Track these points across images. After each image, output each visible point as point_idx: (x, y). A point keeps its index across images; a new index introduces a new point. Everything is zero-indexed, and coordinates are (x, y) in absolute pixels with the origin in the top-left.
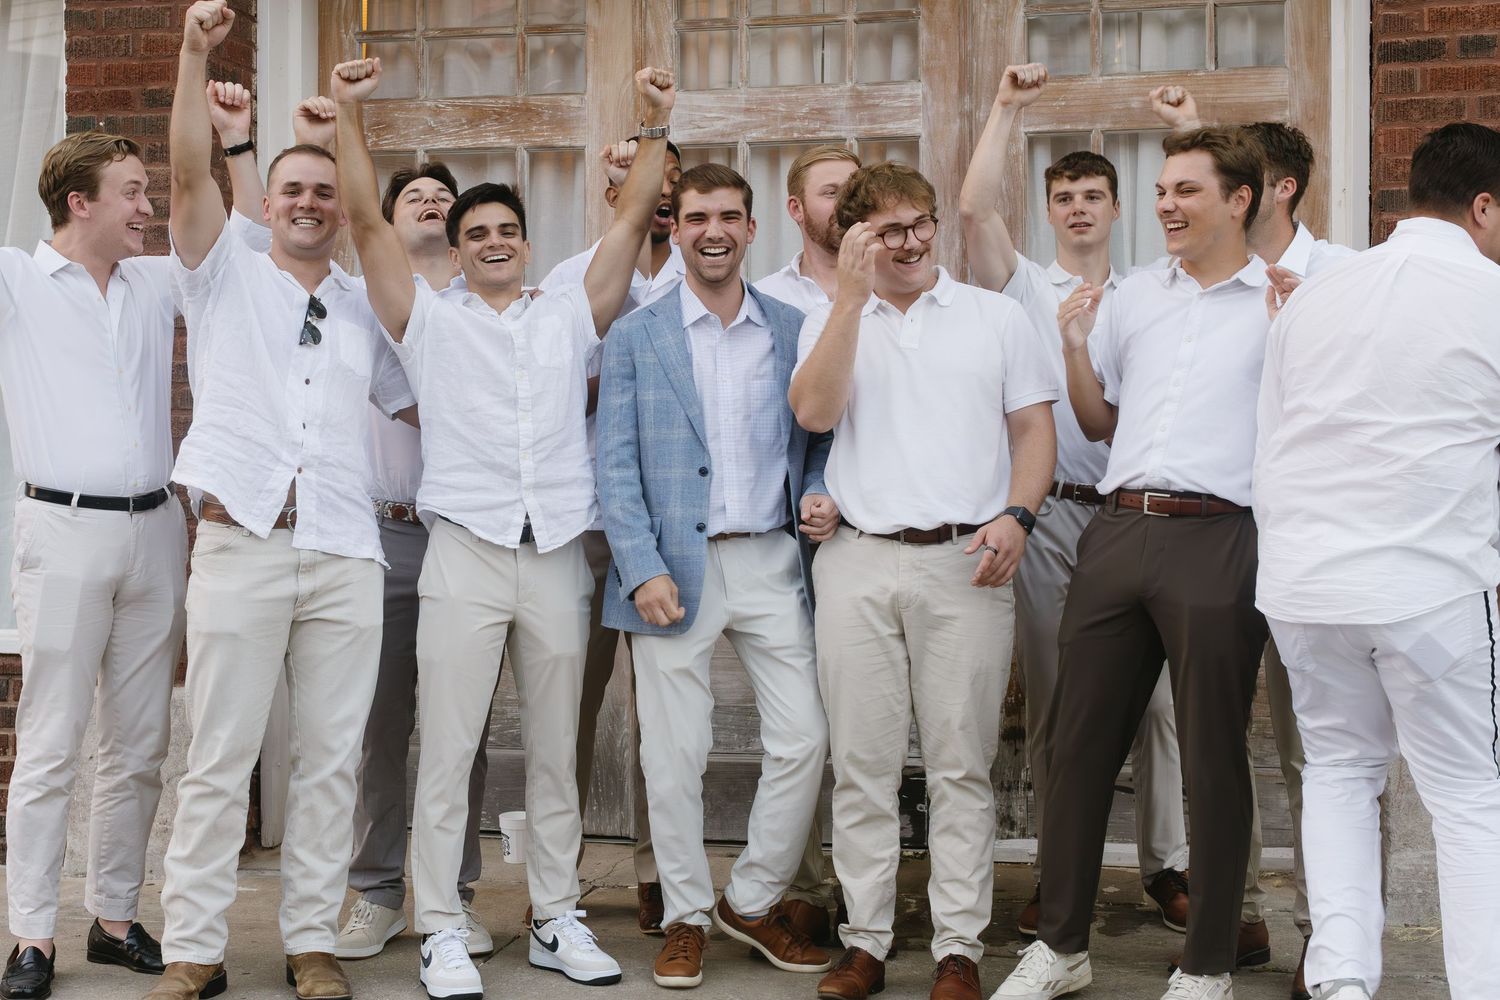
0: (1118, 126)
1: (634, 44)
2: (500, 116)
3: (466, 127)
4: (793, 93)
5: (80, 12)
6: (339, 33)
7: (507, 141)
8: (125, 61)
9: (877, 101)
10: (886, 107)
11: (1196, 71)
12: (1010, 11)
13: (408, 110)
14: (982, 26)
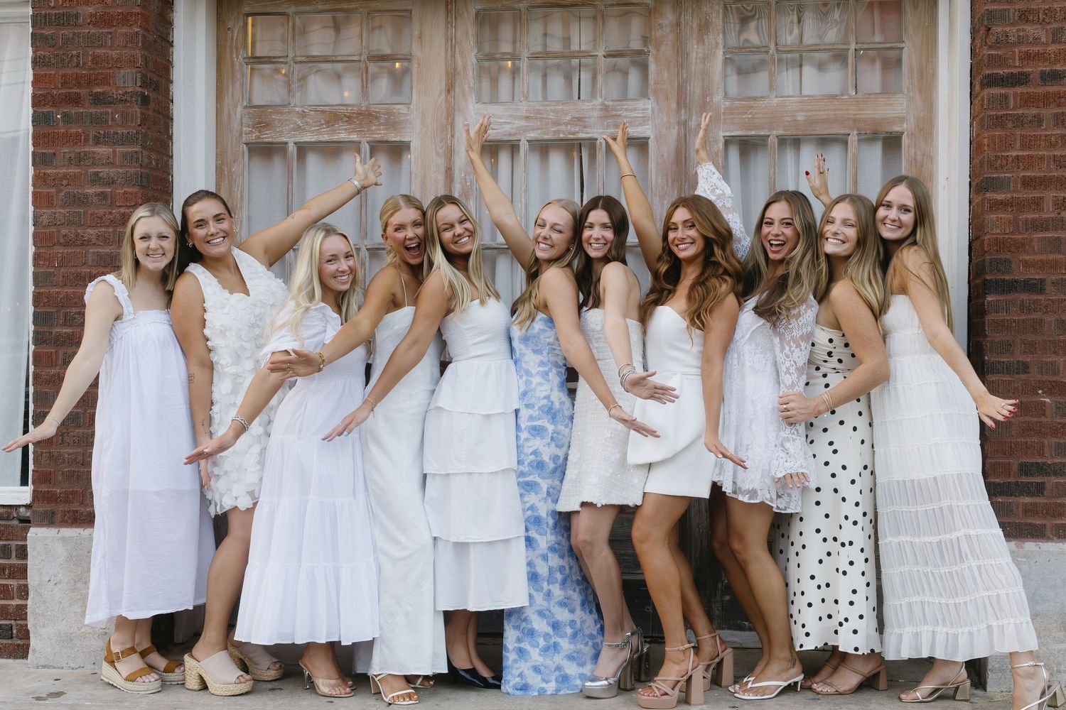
0: (789, 133)
1: (447, 69)
2: (349, 118)
3: (324, 126)
4: (559, 106)
5: (42, 34)
6: (232, 58)
7: (354, 137)
8: (76, 70)
9: (619, 113)
10: (625, 117)
11: (842, 95)
12: (713, 51)
13: (282, 114)
14: (694, 61)
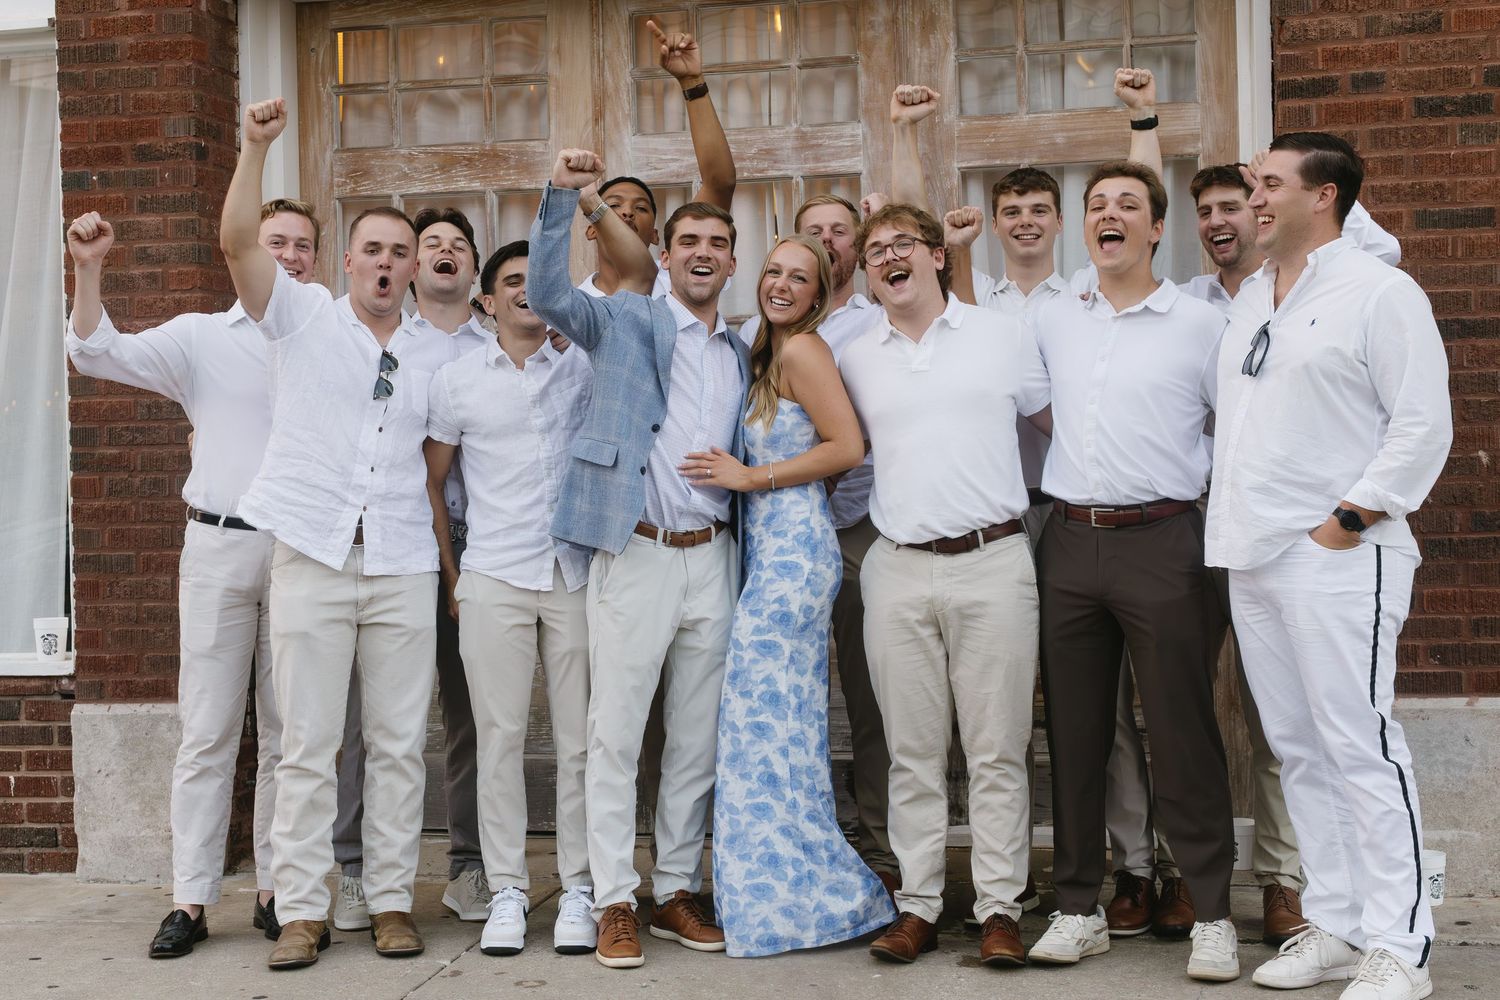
0: (1045, 160)
1: (593, 92)
2: (469, 161)
3: (438, 173)
4: (741, 135)
5: (71, 74)
6: (317, 87)
7: (476, 185)
8: (114, 118)
9: (820, 141)
10: (829, 147)
12: (942, 55)
13: (384, 158)
14: (917, 69)
